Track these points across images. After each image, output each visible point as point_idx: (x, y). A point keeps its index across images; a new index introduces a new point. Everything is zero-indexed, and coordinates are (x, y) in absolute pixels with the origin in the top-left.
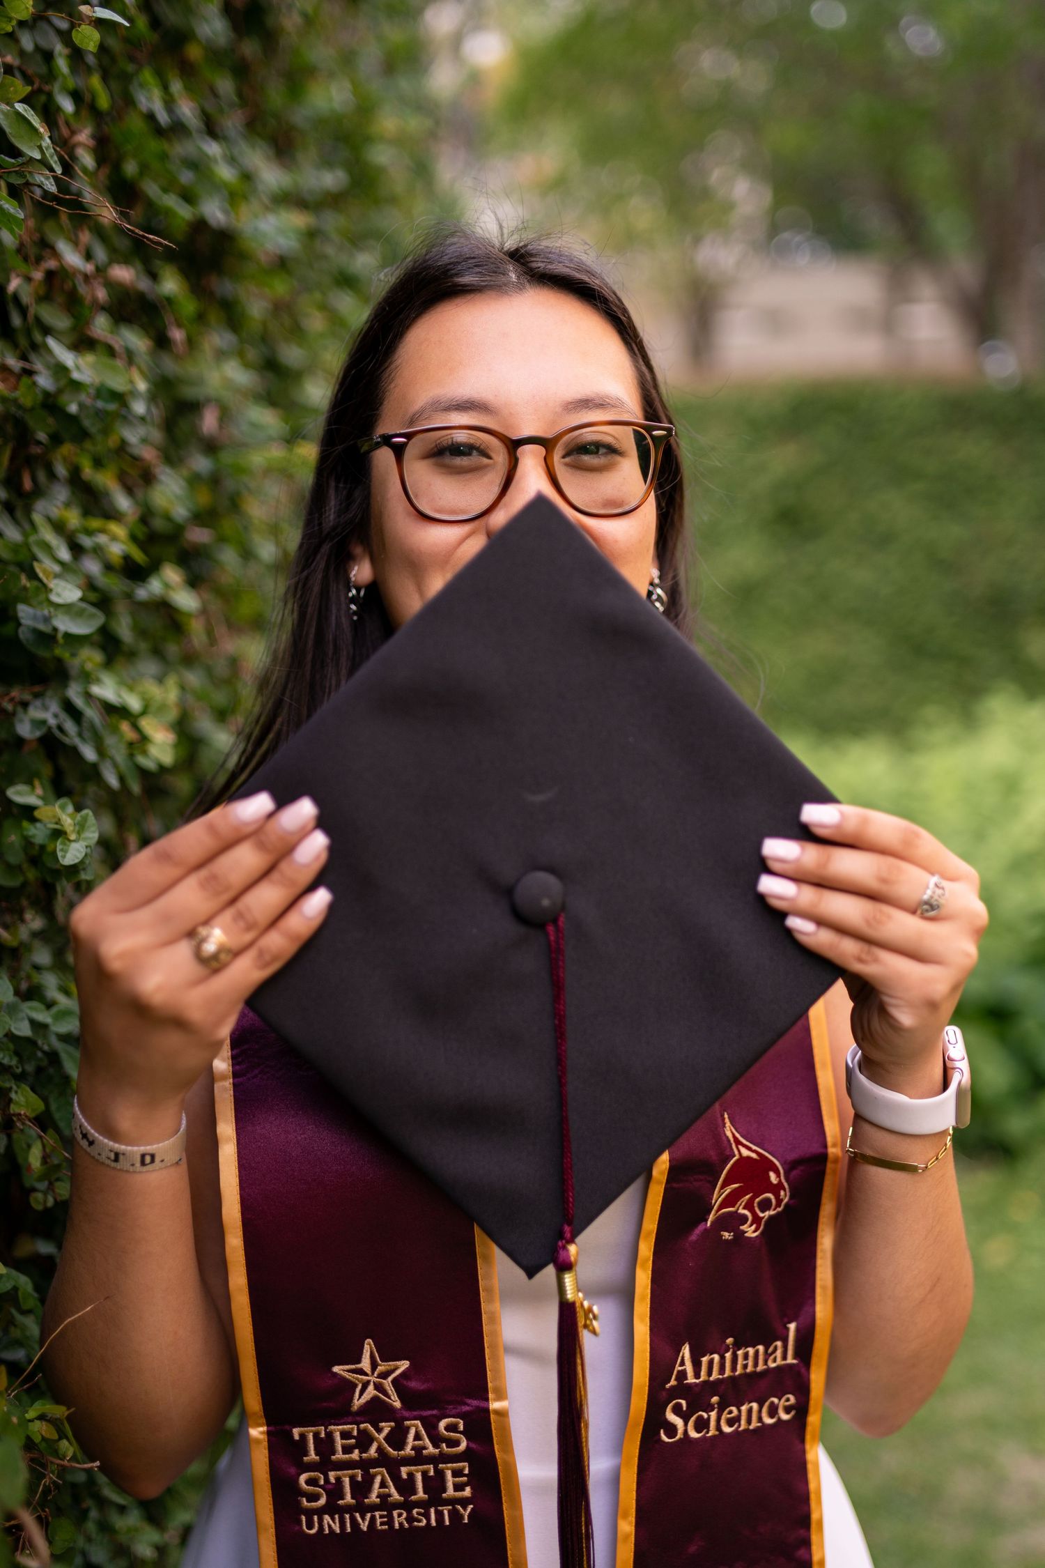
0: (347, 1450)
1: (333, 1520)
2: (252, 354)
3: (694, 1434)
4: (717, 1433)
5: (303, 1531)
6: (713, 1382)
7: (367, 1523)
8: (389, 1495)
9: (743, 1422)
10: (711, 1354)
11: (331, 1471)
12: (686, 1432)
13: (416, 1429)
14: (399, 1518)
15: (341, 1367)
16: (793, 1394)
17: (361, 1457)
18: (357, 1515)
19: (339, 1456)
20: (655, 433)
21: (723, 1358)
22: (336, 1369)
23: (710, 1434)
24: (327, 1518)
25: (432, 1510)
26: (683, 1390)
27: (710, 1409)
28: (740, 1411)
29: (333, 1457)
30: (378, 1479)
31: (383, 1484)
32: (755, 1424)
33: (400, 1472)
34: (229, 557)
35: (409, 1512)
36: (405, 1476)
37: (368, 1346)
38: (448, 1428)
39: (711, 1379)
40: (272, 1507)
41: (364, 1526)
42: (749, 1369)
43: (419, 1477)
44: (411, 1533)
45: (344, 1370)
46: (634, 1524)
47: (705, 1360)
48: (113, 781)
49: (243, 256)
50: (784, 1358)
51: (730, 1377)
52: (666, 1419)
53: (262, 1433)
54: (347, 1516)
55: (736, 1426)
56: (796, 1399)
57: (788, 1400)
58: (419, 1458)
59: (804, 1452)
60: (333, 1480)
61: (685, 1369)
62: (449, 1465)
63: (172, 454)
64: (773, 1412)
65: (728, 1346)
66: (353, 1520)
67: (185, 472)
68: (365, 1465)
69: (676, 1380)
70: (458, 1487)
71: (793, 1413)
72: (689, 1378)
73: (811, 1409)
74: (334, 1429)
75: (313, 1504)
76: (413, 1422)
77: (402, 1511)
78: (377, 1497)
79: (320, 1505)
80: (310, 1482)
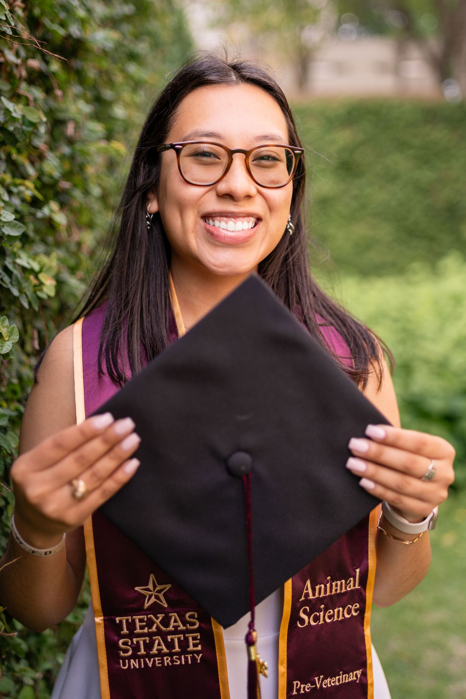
0: (142, 628)
1: (135, 662)
2: (89, 95)
3: (313, 623)
4: (324, 622)
5: (121, 668)
6: (321, 598)
7: (151, 663)
8: (162, 650)
9: (336, 617)
10: (320, 585)
11: (134, 638)
12: (309, 622)
13: (175, 617)
14: (167, 661)
15: (139, 588)
16: (358, 603)
17: (148, 631)
18: (147, 659)
19: (138, 631)
20: (296, 152)
21: (326, 586)
22: (136, 589)
23: (320, 623)
24: (132, 661)
25: (183, 657)
26: (307, 602)
27: (320, 611)
28: (334, 612)
29: (135, 632)
30: (157, 642)
31: (159, 644)
32: (341, 618)
33: (167, 638)
34: (78, 194)
35: (172, 657)
36: (169, 640)
37: (152, 577)
38: (190, 617)
39: (321, 596)
40: (106, 656)
41: (150, 665)
42: (338, 591)
43: (176, 640)
44: (173, 668)
45: (140, 589)
46: (286, 668)
47: (317, 587)
48: (26, 305)
49: (87, 50)
50: (354, 586)
51: (329, 595)
52: (300, 616)
53: (101, 620)
54: (142, 660)
55: (332, 619)
56: (360, 606)
57: (356, 606)
58: (176, 631)
59: (363, 631)
60: (135, 643)
61: (308, 592)
62: (191, 635)
63: (52, 146)
64: (349, 612)
65: (328, 580)
66: (145, 662)
67: (58, 154)
68: (150, 635)
69: (304, 597)
70: (195, 645)
71: (358, 612)
72: (310, 596)
73: (366, 610)
74: (136, 618)
75: (125, 654)
76: (173, 614)
77: (168, 657)
78: (156, 650)
79: (129, 655)
80: (125, 643)
